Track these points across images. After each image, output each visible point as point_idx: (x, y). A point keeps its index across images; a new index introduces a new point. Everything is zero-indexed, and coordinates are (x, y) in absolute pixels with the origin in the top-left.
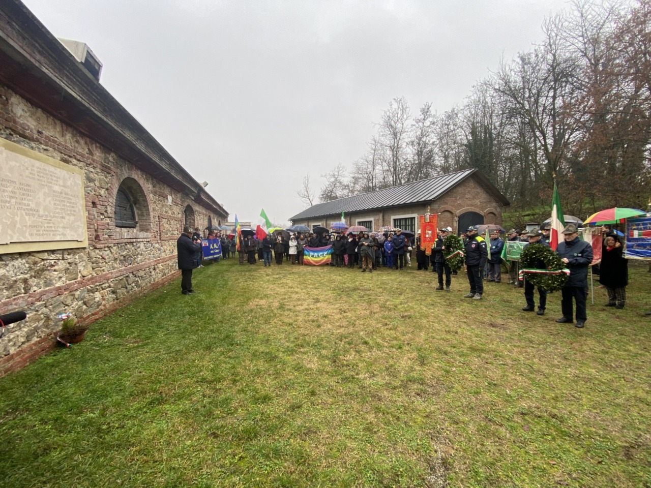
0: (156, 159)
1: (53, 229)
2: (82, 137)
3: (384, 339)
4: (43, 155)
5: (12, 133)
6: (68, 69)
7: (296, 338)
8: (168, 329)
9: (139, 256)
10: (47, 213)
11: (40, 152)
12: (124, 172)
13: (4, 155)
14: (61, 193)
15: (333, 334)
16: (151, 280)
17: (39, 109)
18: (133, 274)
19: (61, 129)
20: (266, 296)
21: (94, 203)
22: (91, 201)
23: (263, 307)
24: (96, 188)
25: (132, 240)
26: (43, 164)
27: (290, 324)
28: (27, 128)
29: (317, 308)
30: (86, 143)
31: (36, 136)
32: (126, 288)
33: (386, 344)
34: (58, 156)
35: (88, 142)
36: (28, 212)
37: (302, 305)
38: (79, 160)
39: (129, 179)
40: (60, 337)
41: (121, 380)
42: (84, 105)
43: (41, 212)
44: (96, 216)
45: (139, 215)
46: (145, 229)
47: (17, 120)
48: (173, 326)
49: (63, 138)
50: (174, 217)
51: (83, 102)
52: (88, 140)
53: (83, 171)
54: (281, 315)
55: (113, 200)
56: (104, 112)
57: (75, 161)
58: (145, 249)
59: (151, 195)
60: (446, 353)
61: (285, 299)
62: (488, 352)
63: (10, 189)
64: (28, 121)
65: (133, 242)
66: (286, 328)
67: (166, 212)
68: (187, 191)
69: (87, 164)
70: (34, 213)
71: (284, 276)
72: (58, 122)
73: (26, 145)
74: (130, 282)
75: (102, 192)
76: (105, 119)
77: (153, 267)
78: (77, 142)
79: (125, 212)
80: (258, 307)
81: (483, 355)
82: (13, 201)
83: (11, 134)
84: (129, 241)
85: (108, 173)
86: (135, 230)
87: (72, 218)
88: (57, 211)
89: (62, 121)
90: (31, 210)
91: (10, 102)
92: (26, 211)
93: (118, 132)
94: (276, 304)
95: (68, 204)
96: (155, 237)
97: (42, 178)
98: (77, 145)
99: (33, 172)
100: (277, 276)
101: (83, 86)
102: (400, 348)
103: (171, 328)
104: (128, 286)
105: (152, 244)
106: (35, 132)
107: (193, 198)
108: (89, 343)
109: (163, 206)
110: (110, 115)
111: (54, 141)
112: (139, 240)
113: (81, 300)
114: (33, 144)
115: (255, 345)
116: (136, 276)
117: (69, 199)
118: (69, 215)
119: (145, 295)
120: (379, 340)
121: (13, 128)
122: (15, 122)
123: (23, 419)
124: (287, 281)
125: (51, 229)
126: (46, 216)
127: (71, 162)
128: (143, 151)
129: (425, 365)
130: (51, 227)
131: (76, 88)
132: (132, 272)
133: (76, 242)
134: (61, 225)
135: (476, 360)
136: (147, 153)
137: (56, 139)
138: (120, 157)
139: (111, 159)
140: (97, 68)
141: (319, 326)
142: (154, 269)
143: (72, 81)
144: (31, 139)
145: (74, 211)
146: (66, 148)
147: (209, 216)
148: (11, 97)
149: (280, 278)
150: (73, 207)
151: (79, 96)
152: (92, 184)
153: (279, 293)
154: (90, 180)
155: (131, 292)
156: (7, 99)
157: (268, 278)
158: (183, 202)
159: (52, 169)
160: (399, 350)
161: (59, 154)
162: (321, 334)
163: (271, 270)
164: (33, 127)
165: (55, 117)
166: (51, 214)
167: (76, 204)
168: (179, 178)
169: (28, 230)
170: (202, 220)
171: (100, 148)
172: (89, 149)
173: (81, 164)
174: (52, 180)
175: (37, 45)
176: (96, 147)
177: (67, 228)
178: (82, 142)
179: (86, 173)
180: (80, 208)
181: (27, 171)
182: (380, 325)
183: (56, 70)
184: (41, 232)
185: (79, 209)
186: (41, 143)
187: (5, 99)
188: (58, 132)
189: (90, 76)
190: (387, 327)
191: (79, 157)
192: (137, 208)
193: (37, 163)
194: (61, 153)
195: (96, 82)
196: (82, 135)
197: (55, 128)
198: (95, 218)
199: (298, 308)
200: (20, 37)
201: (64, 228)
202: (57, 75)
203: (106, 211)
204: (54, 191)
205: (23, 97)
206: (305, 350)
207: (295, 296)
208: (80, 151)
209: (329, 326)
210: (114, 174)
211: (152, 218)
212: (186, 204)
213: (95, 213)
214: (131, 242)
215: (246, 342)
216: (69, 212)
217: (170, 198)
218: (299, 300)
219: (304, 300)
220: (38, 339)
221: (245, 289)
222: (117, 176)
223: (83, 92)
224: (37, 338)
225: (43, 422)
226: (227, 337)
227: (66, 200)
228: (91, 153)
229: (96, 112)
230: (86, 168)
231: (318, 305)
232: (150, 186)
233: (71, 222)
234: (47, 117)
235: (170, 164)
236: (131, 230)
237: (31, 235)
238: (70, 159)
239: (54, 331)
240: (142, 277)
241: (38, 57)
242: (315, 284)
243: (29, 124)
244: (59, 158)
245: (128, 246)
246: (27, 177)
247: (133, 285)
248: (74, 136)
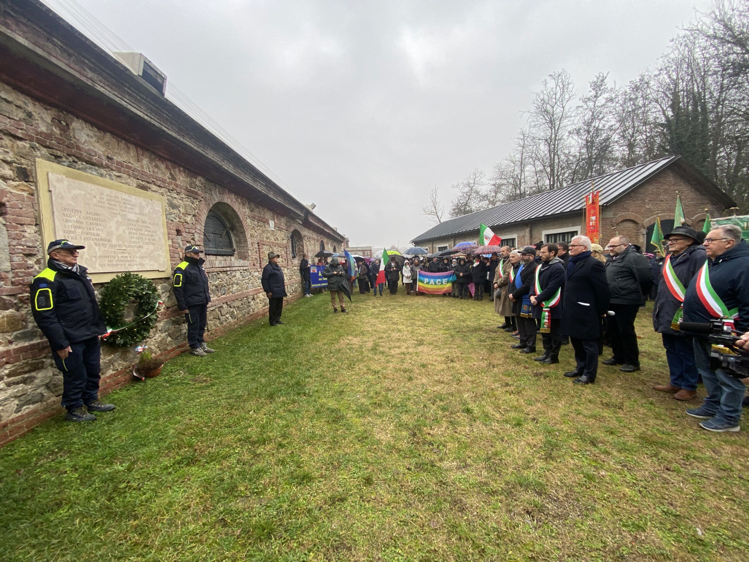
0: (248, 180)
1: (129, 259)
2: (162, 163)
3: (497, 407)
4: (115, 183)
5: (76, 160)
6: (128, 85)
7: (376, 393)
8: (242, 369)
9: (235, 285)
10: (120, 243)
11: (113, 179)
12: (215, 196)
13: (66, 183)
14: (137, 221)
15: (425, 393)
16: (249, 311)
17: (108, 134)
18: (228, 305)
19: (135, 153)
20: (363, 333)
21: (179, 232)
22: (175, 229)
23: (354, 346)
24: (181, 215)
25: (225, 269)
26: (114, 191)
27: (376, 372)
28: (93, 154)
29: (416, 353)
30: (167, 167)
31: (105, 162)
32: (219, 319)
33: (498, 416)
34: (134, 182)
35: (170, 167)
36: (97, 242)
37: (399, 347)
38: (159, 186)
39: (219, 203)
40: (138, 371)
41: (168, 426)
42: (154, 125)
43: (114, 242)
44: (181, 245)
45: (237, 242)
46: (243, 257)
47: (81, 146)
48: (249, 364)
49: (139, 163)
50: (277, 244)
51: (153, 121)
52: (169, 164)
53: (165, 198)
54: (370, 359)
55: (201, 227)
56: (180, 131)
57: (154, 187)
58: (241, 278)
59: (249, 221)
60: (594, 443)
61: (382, 338)
62: (673, 449)
63: (75, 219)
64: (94, 146)
65: (227, 271)
66: (370, 377)
67: (267, 238)
68: (292, 214)
69: (169, 190)
70: (105, 243)
71: (392, 309)
72: (131, 147)
73: (93, 172)
74: (224, 312)
75: (189, 219)
76: (182, 139)
77: (251, 297)
78: (156, 166)
79: (221, 239)
80: (349, 346)
81: (664, 453)
82: (79, 231)
83: (74, 161)
84: (222, 269)
85: (195, 198)
86: (233, 258)
87: (151, 247)
88: (133, 240)
89: (137, 146)
90: (101, 240)
91: (71, 127)
92: (96, 241)
93: (199, 153)
94: (370, 344)
95: (146, 233)
96: (254, 265)
97: (114, 207)
98: (156, 170)
99: (102, 200)
100: (385, 309)
101: (150, 103)
102: (519, 424)
103: (246, 367)
104: (221, 317)
105: (250, 273)
106: (104, 158)
107: (301, 223)
108: (163, 378)
109: (263, 232)
110: (188, 135)
111: (129, 168)
112: (234, 269)
113: (165, 332)
114: (103, 171)
115: (325, 397)
116: (230, 307)
117: (146, 227)
118: (147, 244)
119: (241, 327)
120: (489, 409)
121: (77, 155)
122: (78, 148)
123: (60, 462)
124: (393, 316)
125: (126, 259)
126: (120, 246)
127: (150, 188)
128: (232, 172)
129: (553, 459)
130: (127, 257)
131: (142, 107)
132: (226, 303)
133: (157, 272)
134: (138, 255)
135: (649, 461)
136: (236, 175)
137: (130, 164)
138: (207, 179)
139: (198, 183)
140: (160, 81)
141: (410, 379)
142: (254, 299)
143: (136, 99)
144: (100, 166)
145: (154, 240)
146: (143, 173)
147: (322, 242)
148: (71, 122)
149: (387, 311)
150: (152, 236)
151: (147, 115)
152: (176, 211)
153: (378, 330)
154: (173, 206)
155: (225, 323)
156: (67, 125)
157: (373, 310)
158: (289, 227)
159: (126, 196)
160: (517, 429)
161: (135, 181)
162: (410, 390)
163: (380, 301)
164: (101, 153)
165: (127, 141)
166: (126, 244)
167: (155, 232)
168: (279, 200)
169: (98, 261)
170: (313, 247)
171: (185, 172)
172: (171, 174)
173: (162, 190)
174: (126, 208)
175: (86, 61)
176: (180, 171)
177: (146, 257)
178: (162, 166)
179: (168, 200)
180: (161, 236)
181: (95, 200)
182: (497, 385)
183: (114, 87)
184: (115, 263)
185: (159, 238)
186: (112, 170)
187: (64, 124)
188: (132, 157)
189: (154, 90)
190: (507, 388)
191: (159, 183)
192: (235, 235)
193: (107, 191)
194: (138, 179)
195: (161, 98)
196: (162, 159)
197: (128, 153)
198: (180, 246)
199: (393, 352)
200: (65, 55)
201: (142, 257)
202: (115, 93)
203: (193, 239)
204: (129, 220)
205: (86, 121)
206: (383, 411)
207: (395, 335)
208: (160, 176)
209: (424, 381)
210: (202, 199)
211: (250, 245)
212: (292, 229)
213: (180, 241)
214: (224, 271)
215: (317, 391)
216: (147, 241)
217: (272, 223)
218: (398, 340)
219: (405, 341)
220: (114, 372)
221: (342, 323)
222: (205, 200)
223: (152, 111)
224: (113, 370)
225: (75, 469)
226: (298, 383)
227: (144, 229)
228: (173, 178)
229: (170, 132)
230: (169, 194)
231: (420, 349)
232: (247, 211)
233: (149, 251)
234: (118, 142)
235: (266, 186)
236: (228, 258)
237: (102, 265)
238: (149, 185)
239: (133, 364)
240: (238, 307)
241: (90, 74)
242: (425, 321)
243: (96, 150)
244: (135, 185)
245: (221, 275)
246: (96, 205)
247: (228, 316)
248: (151, 160)
